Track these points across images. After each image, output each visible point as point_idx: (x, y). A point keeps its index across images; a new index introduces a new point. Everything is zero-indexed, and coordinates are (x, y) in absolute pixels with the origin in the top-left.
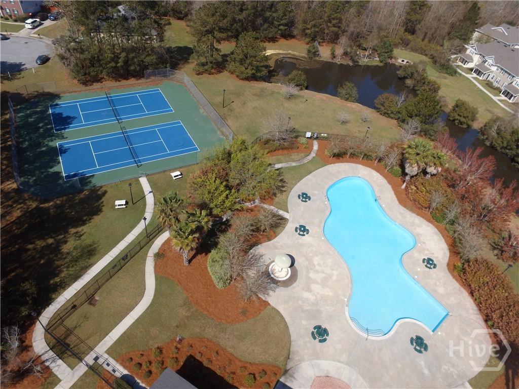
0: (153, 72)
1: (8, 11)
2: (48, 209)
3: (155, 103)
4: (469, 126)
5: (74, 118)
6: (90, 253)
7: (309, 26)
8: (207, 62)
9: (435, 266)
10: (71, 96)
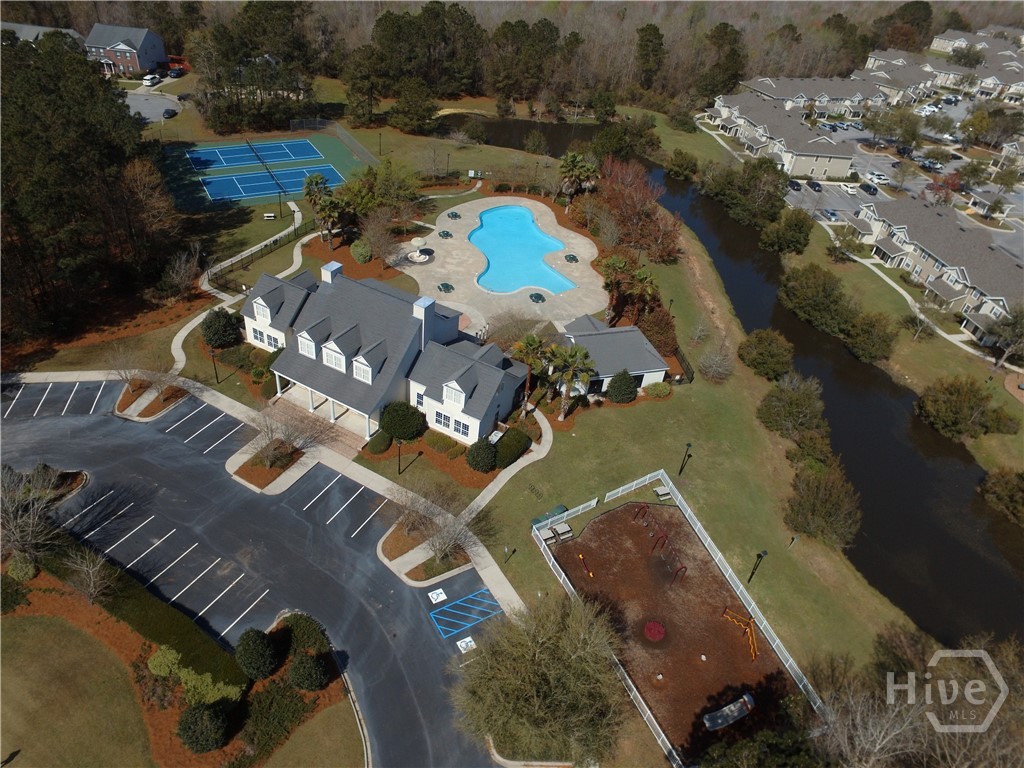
0: (301, 122)
1: (121, 68)
2: (198, 219)
3: (303, 150)
4: (687, 178)
5: (214, 161)
6: (243, 244)
7: (500, 79)
8: (364, 115)
9: (577, 261)
10: (208, 144)
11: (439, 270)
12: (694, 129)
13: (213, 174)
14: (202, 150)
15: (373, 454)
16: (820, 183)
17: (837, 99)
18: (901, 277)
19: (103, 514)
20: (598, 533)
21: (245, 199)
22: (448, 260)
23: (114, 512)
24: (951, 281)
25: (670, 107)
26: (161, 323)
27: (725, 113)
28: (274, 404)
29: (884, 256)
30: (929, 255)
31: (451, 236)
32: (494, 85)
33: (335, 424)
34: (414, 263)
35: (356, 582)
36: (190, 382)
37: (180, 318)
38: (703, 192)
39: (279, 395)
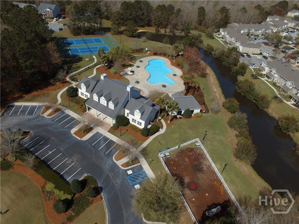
0: (98, 33)
1: (48, 16)
2: (67, 60)
3: (98, 41)
4: (210, 53)
5: (72, 43)
7: (157, 22)
8: (116, 31)
9: (176, 76)
10: (71, 38)
11: (135, 77)
12: (213, 38)
13: (72, 47)
14: (69, 40)
15: (113, 130)
16: (250, 55)
17: (257, 30)
18: (273, 84)
19: (35, 144)
20: (178, 156)
21: (81, 54)
22: (138, 74)
23: (38, 143)
24: (289, 86)
25: (206, 31)
26: (55, 89)
27: (223, 33)
28: (86, 114)
29: (268, 78)
30: (282, 78)
31: (140, 67)
32: (155, 23)
33: (103, 121)
34: (128, 75)
35: (106, 167)
36: (62, 107)
37: (60, 88)
38: (215, 57)
39: (87, 112)
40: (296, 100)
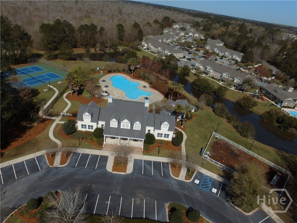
0: (31, 60)
3: (37, 69)
9: (146, 87)
15: (146, 151)
18: (212, 77)
22: (114, 93)
24: (225, 76)
28: (105, 146)
29: (206, 74)
30: (217, 71)
31: (108, 87)
33: (129, 146)
34: (105, 96)
36: (69, 148)
39: (104, 143)
40: (235, 85)
